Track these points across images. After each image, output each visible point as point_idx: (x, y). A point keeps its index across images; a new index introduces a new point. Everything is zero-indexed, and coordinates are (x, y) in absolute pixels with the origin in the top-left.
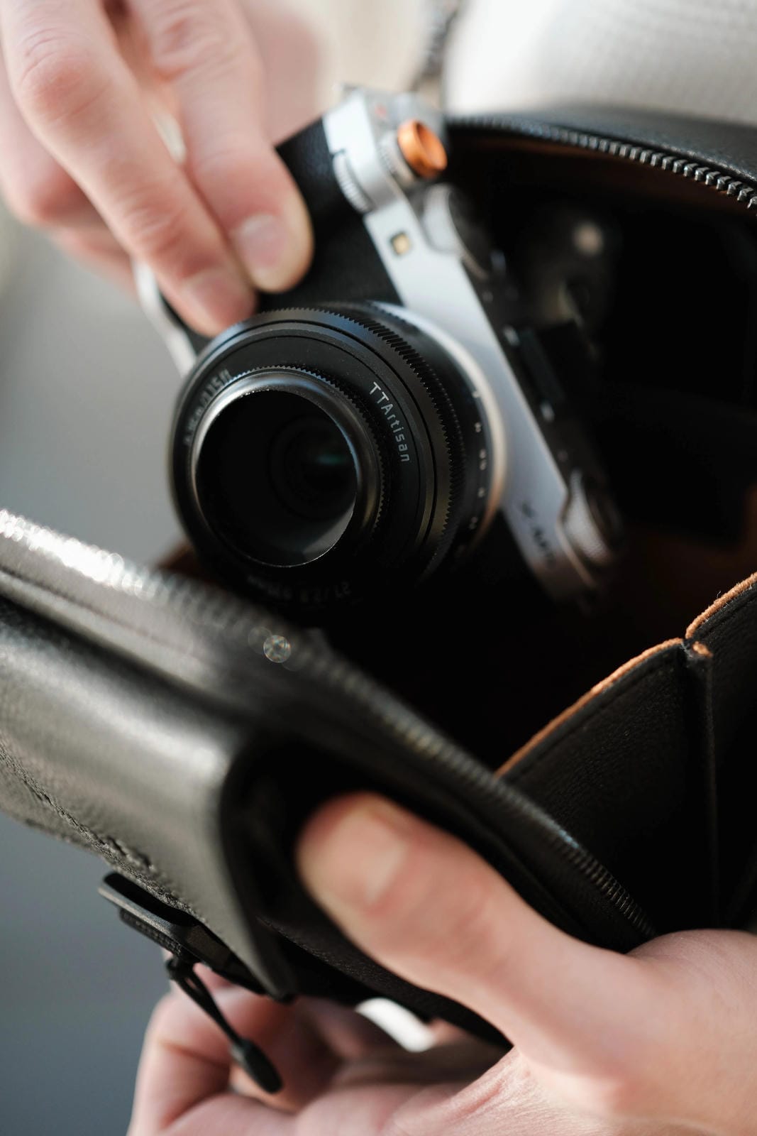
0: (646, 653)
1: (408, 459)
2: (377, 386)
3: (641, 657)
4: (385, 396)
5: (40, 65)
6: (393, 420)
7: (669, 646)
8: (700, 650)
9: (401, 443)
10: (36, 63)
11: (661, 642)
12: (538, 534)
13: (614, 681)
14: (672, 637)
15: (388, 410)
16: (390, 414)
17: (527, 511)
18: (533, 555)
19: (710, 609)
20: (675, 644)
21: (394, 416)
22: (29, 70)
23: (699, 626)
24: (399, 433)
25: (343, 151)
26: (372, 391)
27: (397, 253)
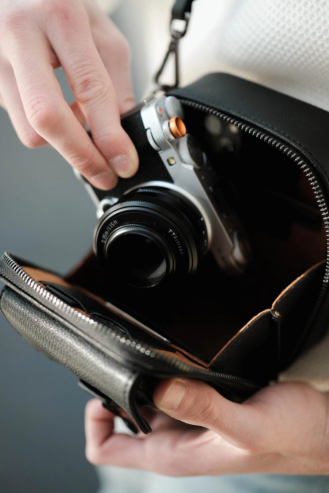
0: (259, 314)
1: (183, 254)
2: (171, 230)
3: (257, 316)
4: (174, 234)
5: (38, 113)
6: (177, 241)
7: (266, 312)
8: (277, 314)
9: (180, 248)
10: (36, 112)
11: (264, 310)
12: (223, 258)
13: (249, 325)
14: (268, 309)
15: (175, 238)
16: (176, 239)
17: (220, 251)
18: (221, 263)
19: (280, 296)
20: (269, 311)
21: (177, 240)
22: (33, 115)
23: (276, 303)
24: (179, 245)
25: (149, 128)
26: (169, 232)
27: (170, 165)
